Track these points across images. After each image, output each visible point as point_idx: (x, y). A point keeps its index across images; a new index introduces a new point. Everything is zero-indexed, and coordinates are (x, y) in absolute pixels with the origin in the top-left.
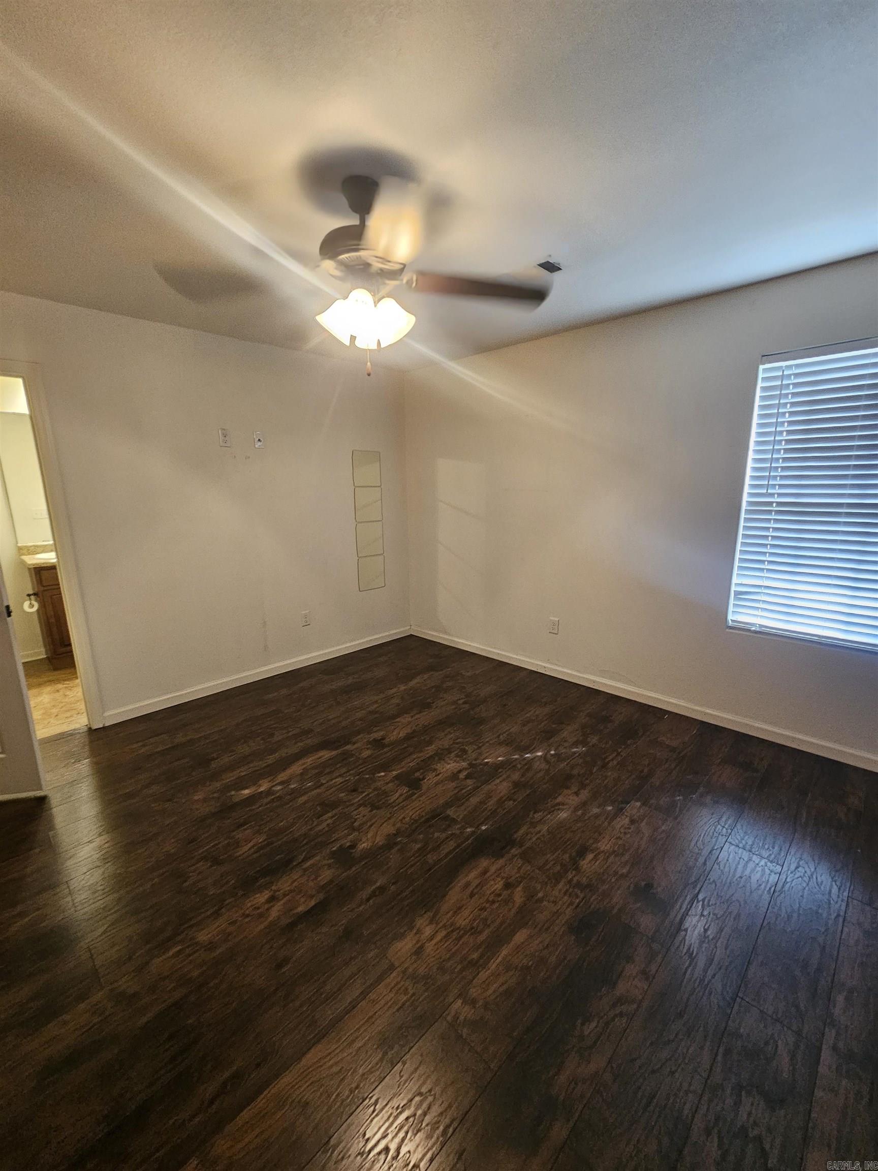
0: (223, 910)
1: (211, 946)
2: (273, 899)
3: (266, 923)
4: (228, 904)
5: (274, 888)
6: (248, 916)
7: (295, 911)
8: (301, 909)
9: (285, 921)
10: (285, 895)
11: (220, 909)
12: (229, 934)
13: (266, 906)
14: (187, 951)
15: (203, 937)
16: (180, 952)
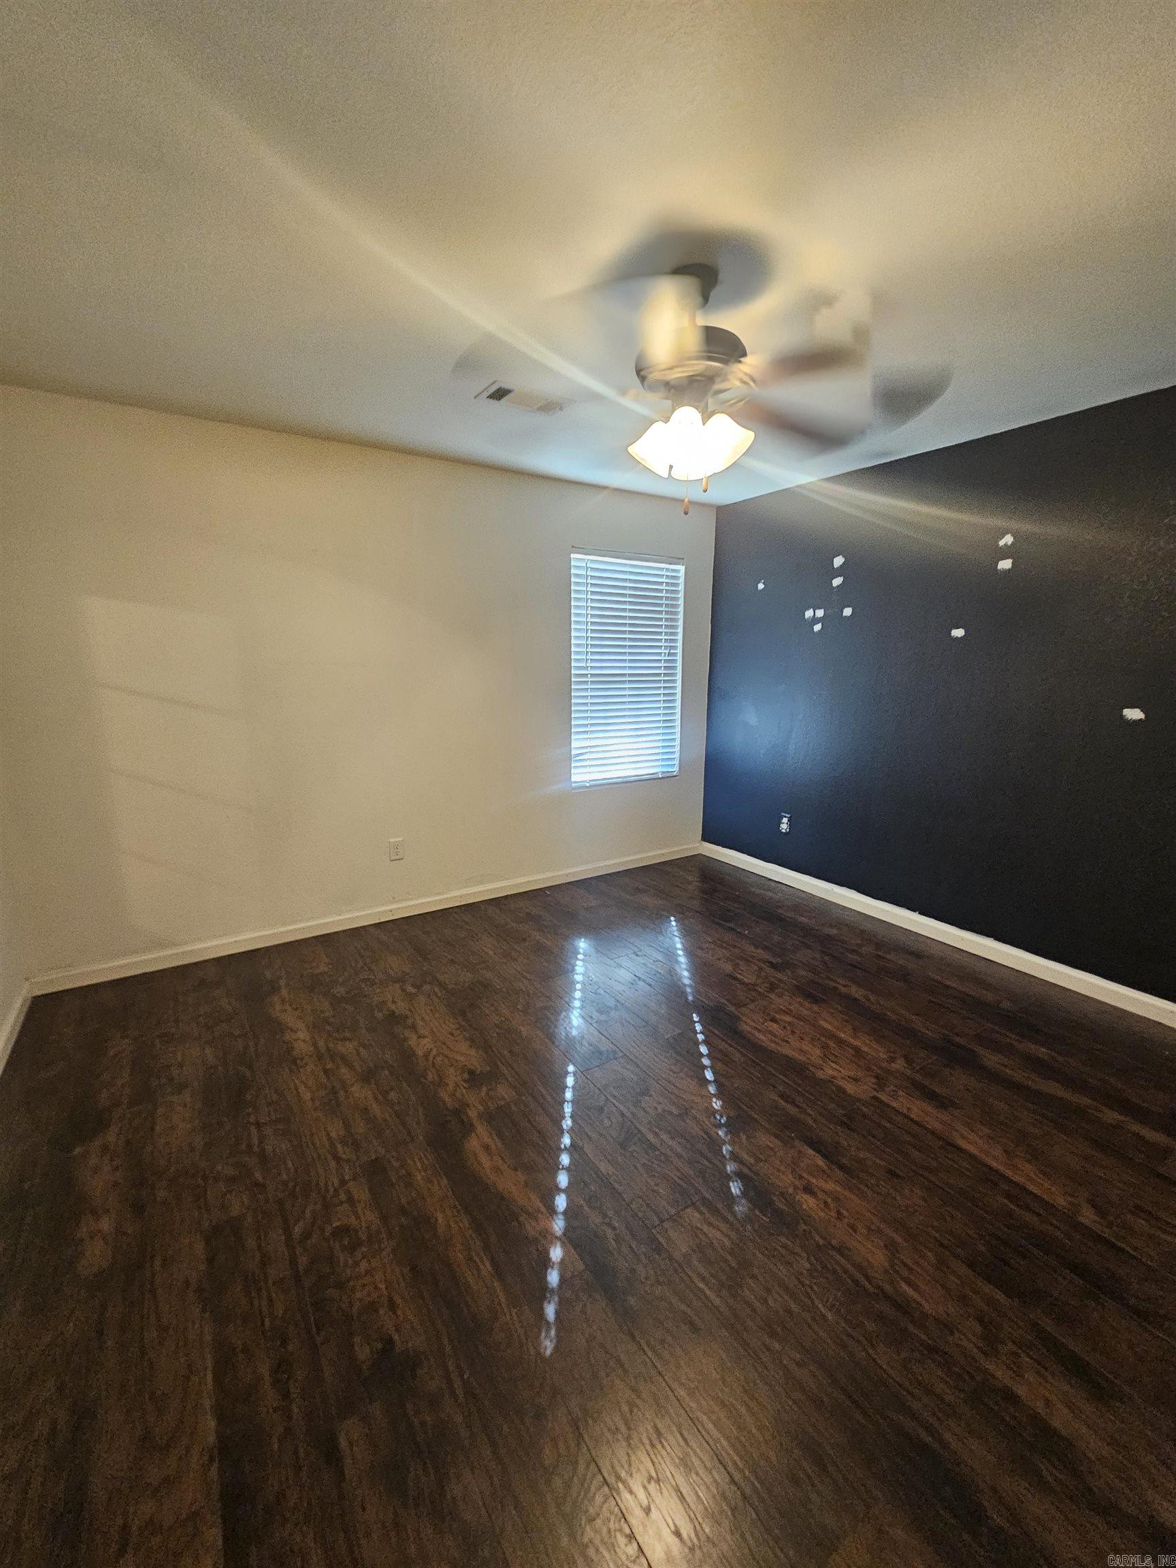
0: (834, 1242)
1: (891, 1246)
2: (808, 1190)
3: (847, 1193)
4: (825, 1239)
5: (791, 1190)
6: (839, 1213)
7: (825, 1168)
8: (820, 1162)
9: (839, 1174)
10: (801, 1177)
11: (833, 1248)
12: (869, 1229)
13: (820, 1194)
14: (905, 1273)
15: (878, 1258)
16: (909, 1284)
